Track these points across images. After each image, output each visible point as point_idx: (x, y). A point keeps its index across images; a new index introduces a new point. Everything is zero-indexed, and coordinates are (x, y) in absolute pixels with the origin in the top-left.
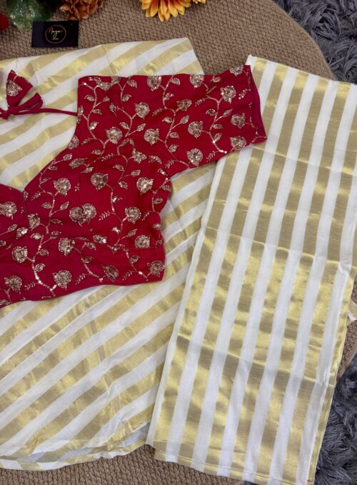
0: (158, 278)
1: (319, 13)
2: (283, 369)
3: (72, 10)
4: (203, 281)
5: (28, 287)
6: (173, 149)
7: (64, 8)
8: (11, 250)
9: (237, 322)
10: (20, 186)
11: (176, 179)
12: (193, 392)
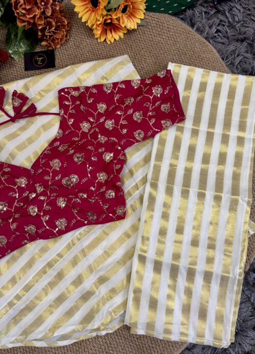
0: (122, 217)
1: (214, 27)
2: (207, 269)
3: (49, 43)
4: (152, 217)
5: (40, 231)
6: (125, 131)
7: (44, 43)
8: (27, 208)
9: (175, 242)
10: (28, 165)
11: (128, 151)
12: (151, 289)
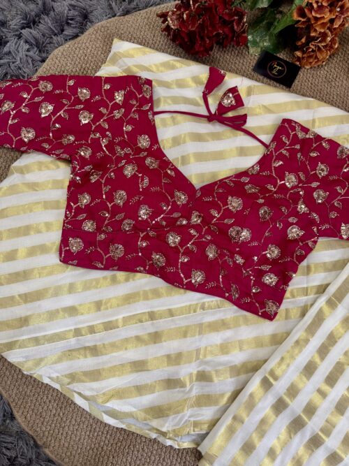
0: (270, 317)
3: (303, 58)
5: (168, 269)
6: (333, 215)
7: (299, 54)
8: (168, 232)
9: (319, 391)
10: (197, 183)
11: (322, 241)
12: (256, 429)
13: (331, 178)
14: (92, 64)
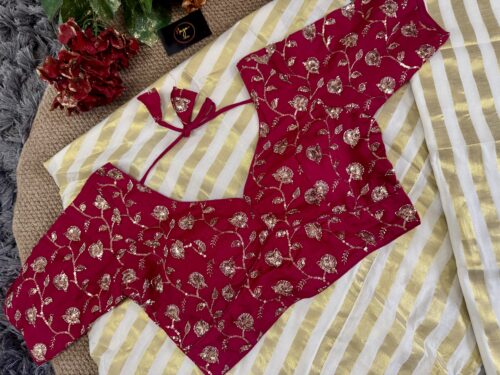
0: (415, 222)
4: (465, 205)
6: (363, 88)
7: (185, 4)
8: (263, 258)
10: (237, 192)
11: (378, 116)
13: (326, 62)
14: (51, 202)
